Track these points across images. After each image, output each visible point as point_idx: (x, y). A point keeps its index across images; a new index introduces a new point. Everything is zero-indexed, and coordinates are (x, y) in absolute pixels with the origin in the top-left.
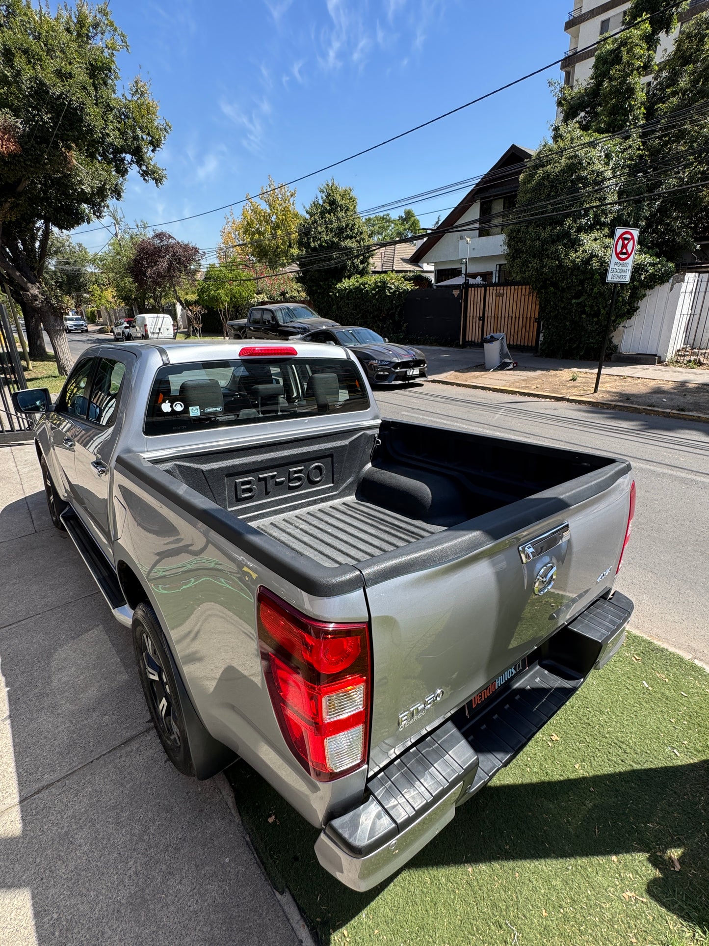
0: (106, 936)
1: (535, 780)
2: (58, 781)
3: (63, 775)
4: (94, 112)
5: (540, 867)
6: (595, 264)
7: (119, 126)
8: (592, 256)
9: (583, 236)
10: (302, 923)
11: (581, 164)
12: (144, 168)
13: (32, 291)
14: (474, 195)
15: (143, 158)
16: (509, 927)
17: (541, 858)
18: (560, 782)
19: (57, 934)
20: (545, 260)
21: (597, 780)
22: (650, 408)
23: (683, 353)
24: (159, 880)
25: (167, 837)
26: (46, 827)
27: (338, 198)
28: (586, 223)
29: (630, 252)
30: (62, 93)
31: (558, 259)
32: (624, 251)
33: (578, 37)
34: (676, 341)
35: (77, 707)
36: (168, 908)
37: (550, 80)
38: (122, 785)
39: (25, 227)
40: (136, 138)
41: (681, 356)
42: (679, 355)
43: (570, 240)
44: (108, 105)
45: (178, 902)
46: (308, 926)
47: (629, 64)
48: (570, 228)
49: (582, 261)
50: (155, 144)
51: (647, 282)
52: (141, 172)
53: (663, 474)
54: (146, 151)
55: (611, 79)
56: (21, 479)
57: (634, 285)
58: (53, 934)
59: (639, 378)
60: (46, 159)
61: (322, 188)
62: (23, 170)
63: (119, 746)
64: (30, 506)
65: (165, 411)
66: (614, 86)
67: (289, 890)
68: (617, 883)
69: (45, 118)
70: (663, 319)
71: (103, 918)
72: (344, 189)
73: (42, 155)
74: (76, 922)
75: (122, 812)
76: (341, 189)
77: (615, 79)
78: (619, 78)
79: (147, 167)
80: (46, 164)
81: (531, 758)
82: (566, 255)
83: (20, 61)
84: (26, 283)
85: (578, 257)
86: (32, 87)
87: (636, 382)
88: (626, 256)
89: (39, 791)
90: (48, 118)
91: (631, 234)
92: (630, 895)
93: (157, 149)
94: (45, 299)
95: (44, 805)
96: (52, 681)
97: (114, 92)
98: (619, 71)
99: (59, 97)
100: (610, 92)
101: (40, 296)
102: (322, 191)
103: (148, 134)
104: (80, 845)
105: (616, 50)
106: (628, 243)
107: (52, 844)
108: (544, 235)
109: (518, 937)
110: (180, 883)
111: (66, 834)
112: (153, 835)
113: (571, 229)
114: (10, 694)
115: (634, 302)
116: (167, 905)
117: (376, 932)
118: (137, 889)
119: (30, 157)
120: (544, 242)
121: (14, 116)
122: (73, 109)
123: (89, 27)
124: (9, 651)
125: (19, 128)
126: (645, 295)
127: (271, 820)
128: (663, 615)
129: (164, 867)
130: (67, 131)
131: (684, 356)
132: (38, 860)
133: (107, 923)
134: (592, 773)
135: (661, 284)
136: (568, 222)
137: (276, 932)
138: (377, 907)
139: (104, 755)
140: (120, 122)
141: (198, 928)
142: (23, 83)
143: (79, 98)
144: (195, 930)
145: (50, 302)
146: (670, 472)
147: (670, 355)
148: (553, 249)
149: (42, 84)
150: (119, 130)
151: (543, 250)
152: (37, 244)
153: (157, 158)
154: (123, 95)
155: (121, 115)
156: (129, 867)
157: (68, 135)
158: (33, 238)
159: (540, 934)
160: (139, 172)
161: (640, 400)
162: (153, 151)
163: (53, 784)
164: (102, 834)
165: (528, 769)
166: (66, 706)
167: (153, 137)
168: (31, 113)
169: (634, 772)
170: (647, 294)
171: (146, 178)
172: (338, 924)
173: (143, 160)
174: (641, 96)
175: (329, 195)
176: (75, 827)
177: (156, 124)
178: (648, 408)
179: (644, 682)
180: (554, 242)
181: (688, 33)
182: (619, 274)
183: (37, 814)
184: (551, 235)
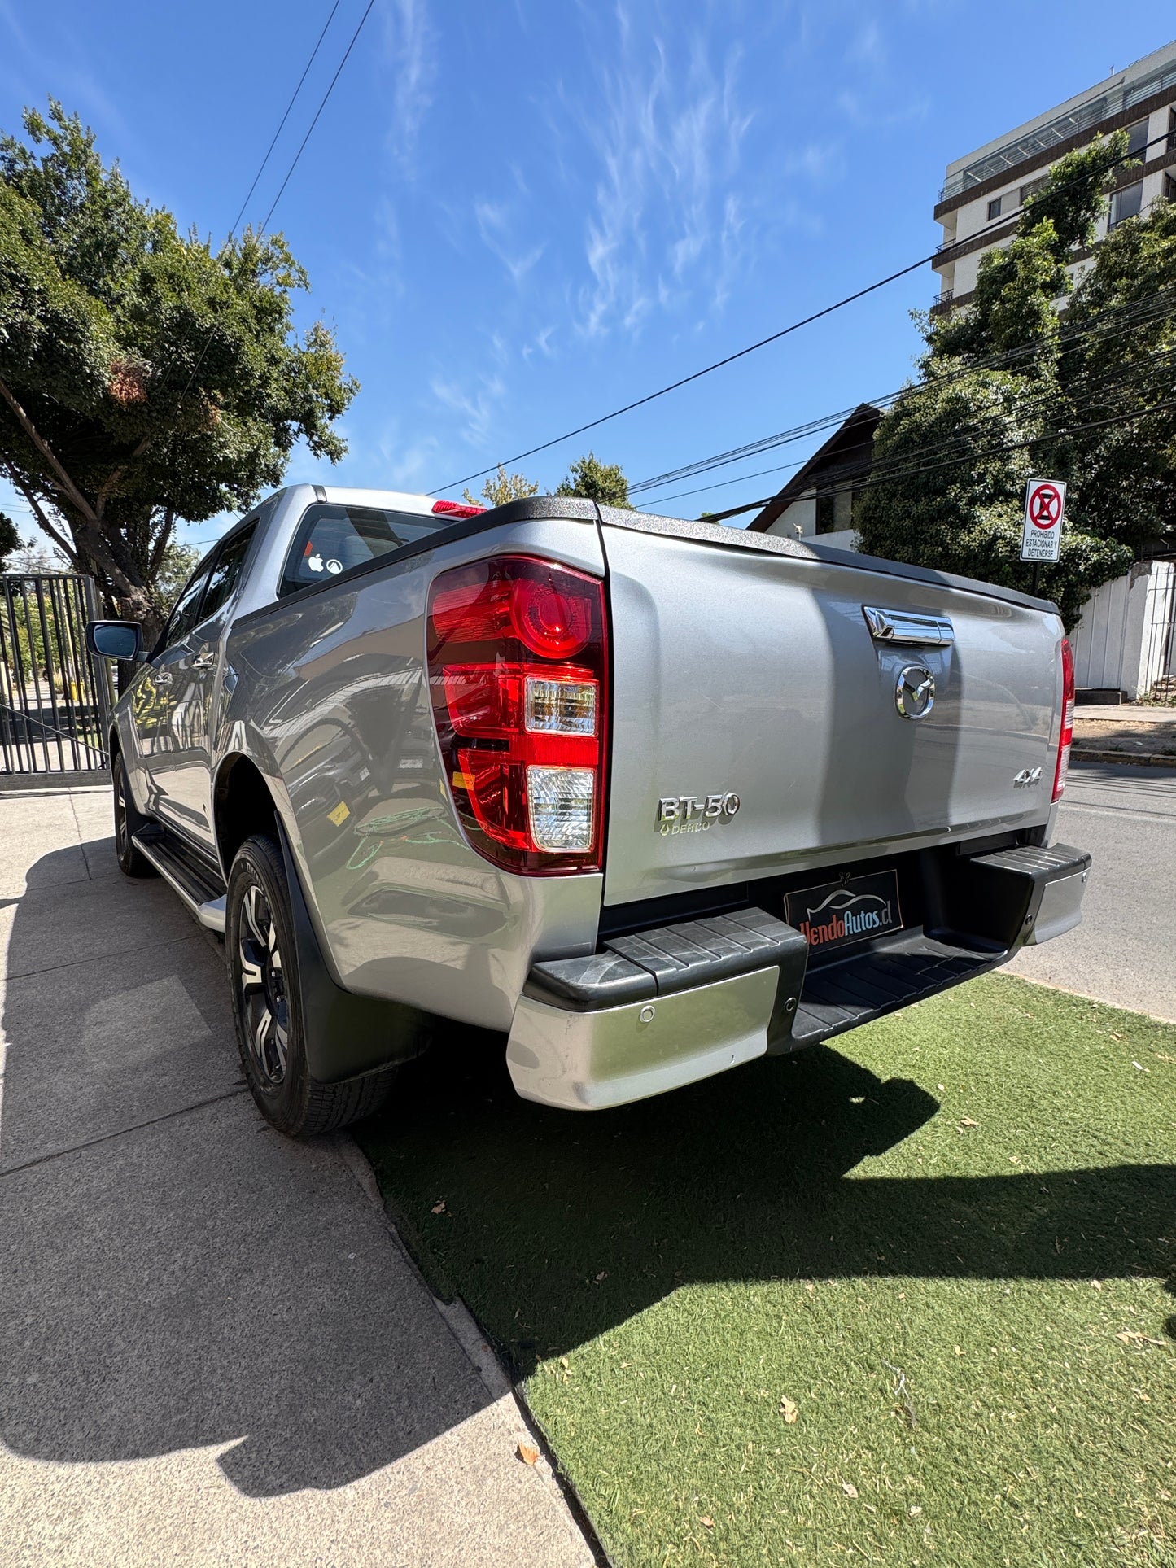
0: (115, 1350)
1: (933, 1174)
2: (67, 1152)
3: (78, 1144)
4: (254, 351)
5: (948, 1288)
6: (1002, 549)
7: (285, 384)
8: (995, 538)
9: (978, 510)
10: (482, 1343)
11: (967, 408)
12: (316, 438)
13: (135, 597)
14: (807, 475)
15: (315, 425)
16: (887, 1368)
17: (949, 1275)
18: (983, 1180)
19: (27, 1343)
20: (922, 547)
21: (1053, 1179)
22: (1115, 753)
23: (1164, 687)
24: (224, 1279)
25: (248, 1223)
26: (37, 1207)
27: (599, 479)
28: (983, 492)
29: (1054, 516)
30: (213, 326)
31: (941, 545)
32: (1045, 513)
33: (953, 276)
34: (1149, 670)
35: (119, 1066)
36: (233, 1316)
37: (912, 311)
38: (178, 1158)
39: (137, 510)
40: (308, 399)
41: (1161, 690)
42: (1157, 690)
43: (958, 516)
44: (273, 356)
45: (254, 1308)
46: (493, 1348)
47: (1028, 280)
48: (958, 498)
49: (980, 545)
50: (335, 410)
51: (1089, 574)
52: (312, 445)
53: (1145, 822)
54: (320, 415)
55: (1003, 302)
56: (78, 826)
57: (1068, 581)
58: (21, 1344)
59: (1092, 720)
60: (179, 409)
61: (575, 466)
62: (145, 423)
63: (182, 1112)
64: (86, 852)
65: (313, 569)
66: (1010, 309)
67: (463, 1300)
68: (1105, 1318)
69: (186, 357)
70: (1124, 632)
71: (114, 1326)
72: (608, 467)
73: (174, 405)
74: (64, 1329)
75: (172, 1190)
76: (605, 466)
77: (1009, 301)
78: (1015, 298)
79: (320, 437)
80: (178, 416)
81: (924, 1146)
82: (955, 538)
83: (160, 288)
84: (127, 586)
85: (974, 540)
86: (173, 317)
87: (1088, 725)
88: (1048, 522)
89: (34, 1163)
90: (190, 357)
91: (1053, 489)
92: (1134, 1335)
93: (337, 415)
94: (152, 608)
95: (39, 1180)
96: (82, 1036)
97: (282, 339)
98: (1015, 289)
99: (208, 331)
100: (1004, 318)
101: (146, 603)
102: (574, 470)
103: (327, 396)
104: (92, 1231)
105: (1007, 265)
106: (1049, 503)
107: (43, 1227)
108: (918, 509)
109: (906, 1384)
110: (262, 1283)
111: (70, 1216)
112: (222, 1220)
113: (960, 499)
114: (9, 1051)
115: (1073, 607)
116: (234, 1312)
117: (624, 1365)
118: (182, 1289)
119: (157, 407)
120: (918, 521)
121: (143, 356)
122: (226, 346)
123: (257, 262)
124: (19, 1002)
125: (148, 372)
126: (1088, 597)
127: (437, 1210)
128: (1164, 994)
129: (235, 1262)
130: (213, 374)
131: (1167, 690)
132: (13, 1248)
133: (121, 1333)
134: (1042, 1169)
135: (1113, 578)
136: (953, 491)
137: (432, 1355)
138: (629, 1333)
139: (153, 1122)
140: (287, 380)
141: (286, 1344)
142: (162, 313)
143: (235, 333)
144: (280, 1347)
145: (159, 613)
146: (1160, 820)
147: (1142, 689)
148: (933, 530)
149: (188, 313)
150: (285, 390)
151: (917, 532)
152: (151, 545)
153: (335, 429)
154: (295, 346)
155: (290, 372)
156: (173, 1259)
157: (214, 380)
158: (147, 538)
159: (952, 1380)
160: (308, 444)
161: (1098, 745)
162: (331, 418)
163: (58, 1155)
164: (131, 1217)
165: (920, 1160)
166: (99, 1065)
167: (332, 400)
168: (167, 350)
169: (1125, 1169)
170: (1092, 595)
171: (318, 452)
172: (550, 1349)
173: (315, 427)
174: (1052, 322)
175: (586, 475)
176: (86, 1208)
177: (338, 383)
178: (1112, 753)
179: (1134, 1063)
180: (933, 520)
181: (1115, 243)
182: (1041, 548)
183: (24, 1190)
184: (928, 510)
